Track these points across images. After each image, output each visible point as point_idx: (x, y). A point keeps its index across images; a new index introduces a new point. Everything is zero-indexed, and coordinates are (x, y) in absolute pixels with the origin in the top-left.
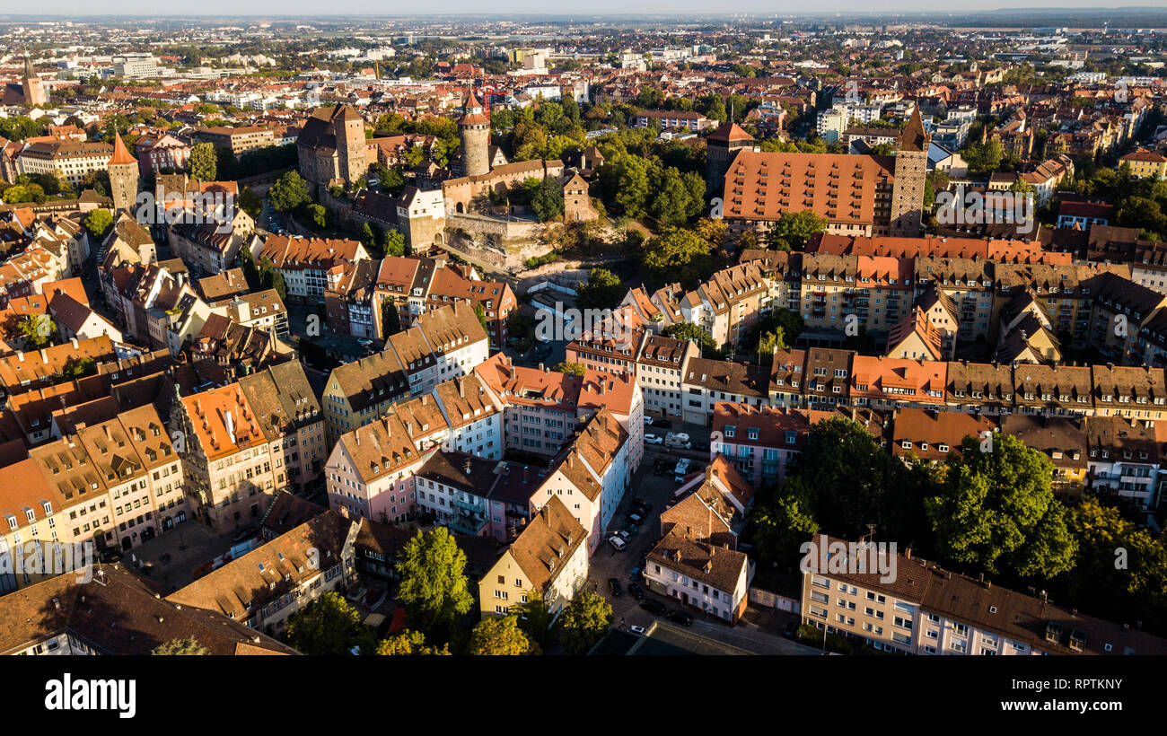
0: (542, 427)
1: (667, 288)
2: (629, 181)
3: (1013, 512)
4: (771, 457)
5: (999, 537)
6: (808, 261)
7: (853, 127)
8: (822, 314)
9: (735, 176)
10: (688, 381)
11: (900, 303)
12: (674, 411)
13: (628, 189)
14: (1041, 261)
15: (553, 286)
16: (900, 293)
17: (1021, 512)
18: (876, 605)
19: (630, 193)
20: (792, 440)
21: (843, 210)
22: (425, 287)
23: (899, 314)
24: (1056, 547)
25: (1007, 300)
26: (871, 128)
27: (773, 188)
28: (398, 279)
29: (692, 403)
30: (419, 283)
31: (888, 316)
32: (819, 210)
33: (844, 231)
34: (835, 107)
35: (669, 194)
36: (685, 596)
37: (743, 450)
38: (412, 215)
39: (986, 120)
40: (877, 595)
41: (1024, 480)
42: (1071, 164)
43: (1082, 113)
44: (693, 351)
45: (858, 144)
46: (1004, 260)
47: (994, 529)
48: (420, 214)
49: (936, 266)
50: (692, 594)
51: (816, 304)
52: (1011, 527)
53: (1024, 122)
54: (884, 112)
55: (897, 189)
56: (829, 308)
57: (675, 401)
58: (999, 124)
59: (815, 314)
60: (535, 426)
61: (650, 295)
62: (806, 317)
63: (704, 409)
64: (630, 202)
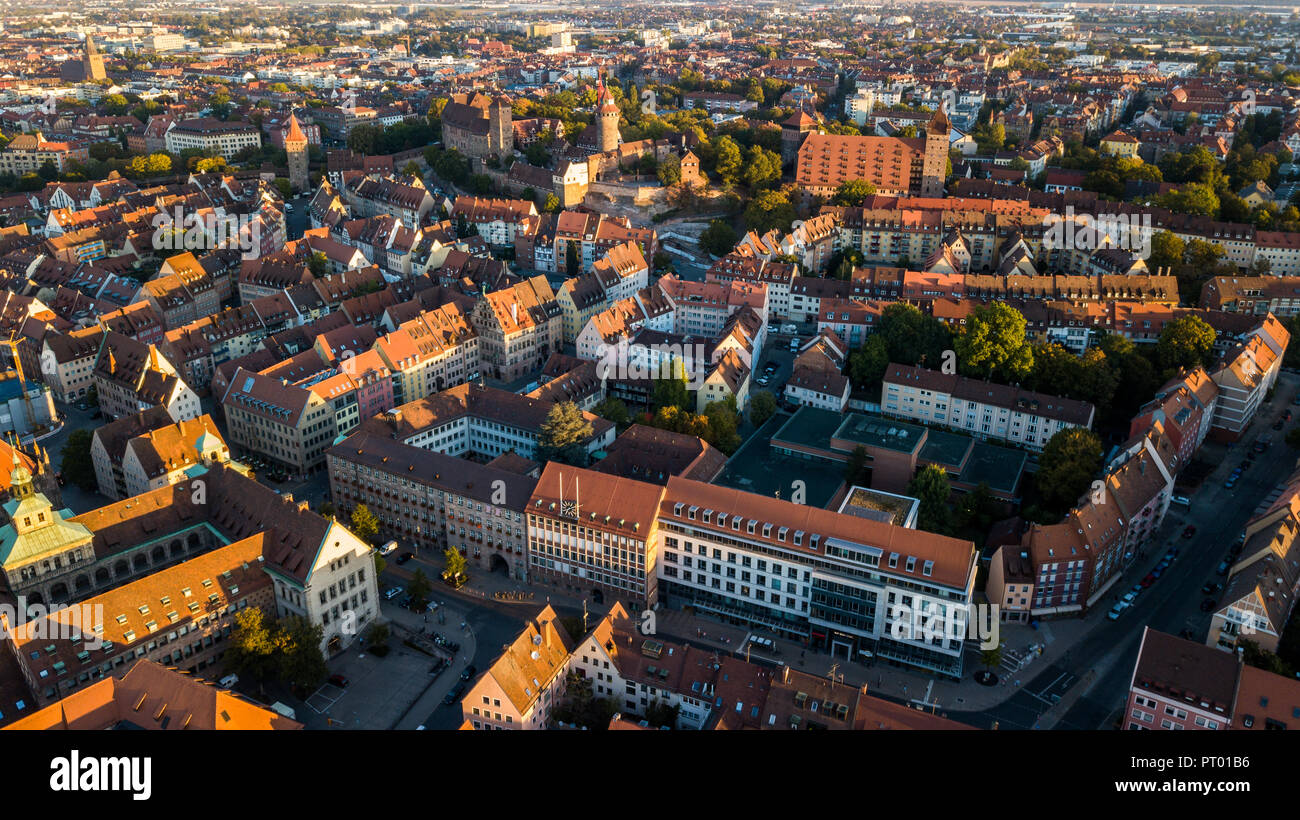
0: (702, 320)
1: (772, 232)
2: (727, 157)
3: (1003, 343)
4: (856, 331)
5: (994, 355)
6: (867, 214)
7: (878, 109)
8: (876, 252)
9: (805, 153)
10: (792, 291)
11: (931, 243)
12: (783, 313)
13: (726, 162)
14: (1029, 214)
15: (675, 235)
16: (932, 236)
17: (1006, 342)
18: (925, 398)
19: (727, 165)
20: (870, 320)
21: (886, 178)
22: (594, 233)
23: (930, 251)
24: (1025, 360)
25: (1004, 240)
26: (896, 112)
27: (834, 162)
28: (573, 227)
29: (795, 307)
30: (589, 231)
31: (923, 251)
32: (869, 178)
33: (887, 194)
34: (860, 91)
35: (757, 166)
36: (811, 403)
37: (839, 327)
38: (566, 183)
39: (992, 106)
40: (926, 391)
41: (1008, 325)
42: (1061, 145)
43: (1075, 99)
44: (795, 273)
45: (883, 125)
46: (1003, 213)
47: (992, 352)
48: (572, 181)
49: (956, 217)
50: (815, 401)
51: (873, 244)
52: (1001, 351)
53: (1025, 107)
54: (904, 96)
55: (926, 163)
56: (881, 248)
57: (784, 306)
58: (1004, 109)
59: (872, 252)
60: (697, 319)
61: (760, 236)
62: (865, 254)
63: (805, 310)
64: (726, 172)
